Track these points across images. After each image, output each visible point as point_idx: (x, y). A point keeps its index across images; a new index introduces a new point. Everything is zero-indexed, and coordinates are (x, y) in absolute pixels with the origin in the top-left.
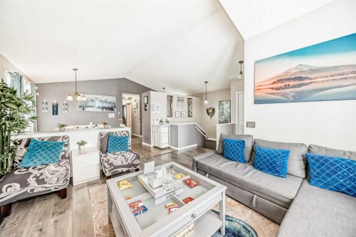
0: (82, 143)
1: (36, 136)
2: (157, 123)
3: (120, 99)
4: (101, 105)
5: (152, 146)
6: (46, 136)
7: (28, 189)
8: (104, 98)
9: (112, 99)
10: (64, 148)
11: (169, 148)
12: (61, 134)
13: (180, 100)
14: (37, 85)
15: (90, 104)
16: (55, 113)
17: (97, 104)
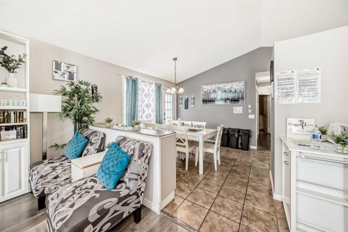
4: (224, 96)
8: (228, 86)
9: (238, 86)
15: (212, 96)
16: (186, 107)
17: (220, 95)
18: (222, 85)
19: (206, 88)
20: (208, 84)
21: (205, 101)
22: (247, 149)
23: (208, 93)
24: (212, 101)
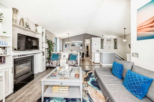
0: (64, 56)
1: (55, 53)
2: (94, 51)
3: (84, 41)
4: (78, 44)
5: (92, 61)
6: (57, 53)
7: (50, 65)
8: (79, 42)
9: (81, 42)
10: (60, 57)
11: (99, 63)
12: (60, 53)
13: (109, 40)
14: (63, 39)
15: (74, 44)
16: (66, 47)
17: (76, 44)
18: (77, 41)
19: (73, 41)
20: (73, 40)
21: (72, 45)
22: (83, 57)
23: (73, 43)
24: (75, 45)
